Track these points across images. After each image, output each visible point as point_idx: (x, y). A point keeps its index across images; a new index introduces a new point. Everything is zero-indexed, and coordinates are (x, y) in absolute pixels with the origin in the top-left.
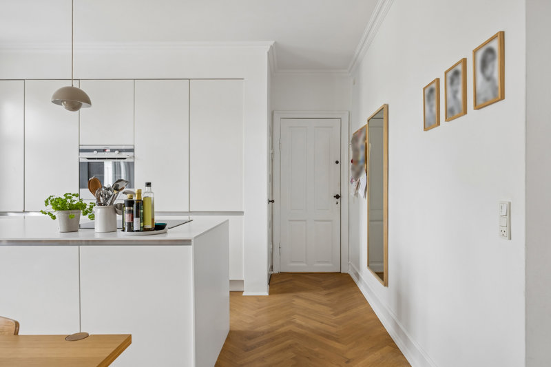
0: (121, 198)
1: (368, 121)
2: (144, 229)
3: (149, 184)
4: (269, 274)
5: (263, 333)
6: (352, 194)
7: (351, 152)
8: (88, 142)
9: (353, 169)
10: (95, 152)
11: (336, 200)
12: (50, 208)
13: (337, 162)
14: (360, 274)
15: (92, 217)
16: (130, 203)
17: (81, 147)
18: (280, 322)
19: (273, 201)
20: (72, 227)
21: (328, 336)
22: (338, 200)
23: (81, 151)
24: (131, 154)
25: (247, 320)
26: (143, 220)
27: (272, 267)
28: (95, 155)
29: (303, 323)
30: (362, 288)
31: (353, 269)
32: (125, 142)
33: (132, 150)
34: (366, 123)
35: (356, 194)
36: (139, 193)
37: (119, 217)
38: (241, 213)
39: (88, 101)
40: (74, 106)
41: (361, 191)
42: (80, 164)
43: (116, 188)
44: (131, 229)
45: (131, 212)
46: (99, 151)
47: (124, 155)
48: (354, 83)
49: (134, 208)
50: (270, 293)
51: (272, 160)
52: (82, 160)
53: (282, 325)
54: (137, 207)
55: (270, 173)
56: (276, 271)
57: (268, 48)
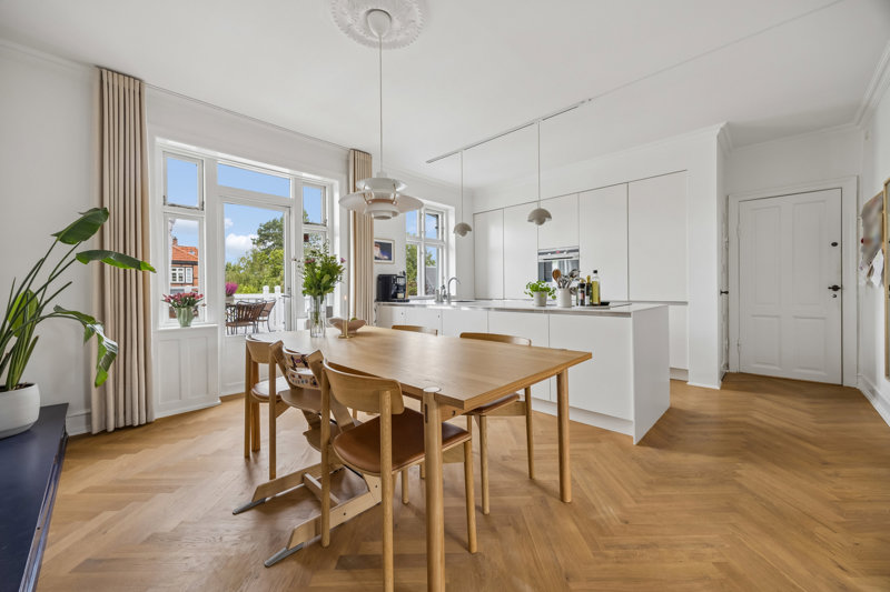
0: (575, 284)
1: (886, 185)
2: (592, 304)
3: (596, 272)
4: (721, 372)
5: (709, 416)
6: (863, 282)
7: (861, 229)
8: (545, 247)
9: (864, 250)
10: (549, 254)
11: (832, 292)
12: (529, 290)
13: (835, 244)
14: (876, 388)
15: (554, 298)
16: (582, 286)
17: (540, 252)
18: (731, 413)
19: (727, 293)
20: (542, 303)
21: (800, 437)
22: (838, 293)
23: (540, 254)
24: (577, 253)
25: (689, 403)
26: (591, 298)
27: (728, 366)
28: (549, 256)
29: (765, 420)
30: (878, 406)
31: (867, 384)
32: (572, 245)
33: (577, 251)
34: (882, 188)
35: (870, 284)
36: (589, 278)
37: (574, 297)
38: (685, 303)
39: (549, 217)
40: (541, 222)
41: (876, 279)
42: (540, 264)
43: (572, 276)
44: (583, 304)
45: (583, 292)
46: (552, 253)
47: (571, 255)
48: (866, 138)
49: (585, 289)
50: (722, 388)
51: (727, 249)
52: (540, 261)
53: (736, 416)
54: (587, 288)
55: (724, 262)
56: (733, 369)
57: (717, 131)
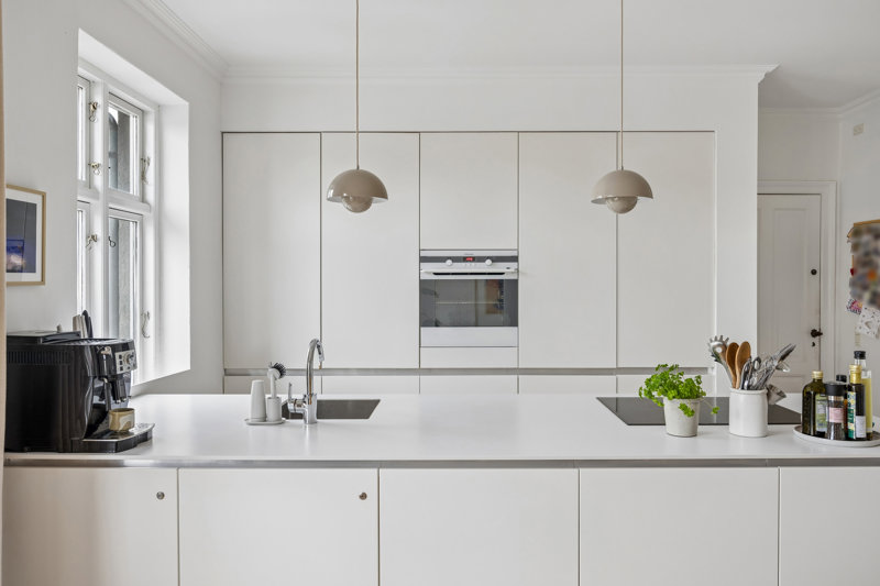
8: (436, 244)
10: (449, 262)
11: (812, 338)
13: (814, 272)
17: (423, 254)
22: (816, 340)
23: (423, 259)
24: (513, 265)
28: (448, 266)
33: (515, 259)
38: (704, 370)
42: (422, 283)
44: (840, 435)
45: (842, 405)
46: (455, 260)
47: (501, 267)
52: (425, 277)
57: (761, 76)
